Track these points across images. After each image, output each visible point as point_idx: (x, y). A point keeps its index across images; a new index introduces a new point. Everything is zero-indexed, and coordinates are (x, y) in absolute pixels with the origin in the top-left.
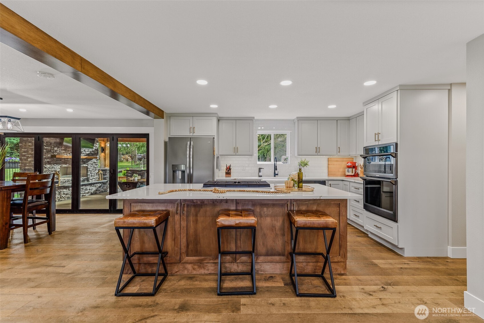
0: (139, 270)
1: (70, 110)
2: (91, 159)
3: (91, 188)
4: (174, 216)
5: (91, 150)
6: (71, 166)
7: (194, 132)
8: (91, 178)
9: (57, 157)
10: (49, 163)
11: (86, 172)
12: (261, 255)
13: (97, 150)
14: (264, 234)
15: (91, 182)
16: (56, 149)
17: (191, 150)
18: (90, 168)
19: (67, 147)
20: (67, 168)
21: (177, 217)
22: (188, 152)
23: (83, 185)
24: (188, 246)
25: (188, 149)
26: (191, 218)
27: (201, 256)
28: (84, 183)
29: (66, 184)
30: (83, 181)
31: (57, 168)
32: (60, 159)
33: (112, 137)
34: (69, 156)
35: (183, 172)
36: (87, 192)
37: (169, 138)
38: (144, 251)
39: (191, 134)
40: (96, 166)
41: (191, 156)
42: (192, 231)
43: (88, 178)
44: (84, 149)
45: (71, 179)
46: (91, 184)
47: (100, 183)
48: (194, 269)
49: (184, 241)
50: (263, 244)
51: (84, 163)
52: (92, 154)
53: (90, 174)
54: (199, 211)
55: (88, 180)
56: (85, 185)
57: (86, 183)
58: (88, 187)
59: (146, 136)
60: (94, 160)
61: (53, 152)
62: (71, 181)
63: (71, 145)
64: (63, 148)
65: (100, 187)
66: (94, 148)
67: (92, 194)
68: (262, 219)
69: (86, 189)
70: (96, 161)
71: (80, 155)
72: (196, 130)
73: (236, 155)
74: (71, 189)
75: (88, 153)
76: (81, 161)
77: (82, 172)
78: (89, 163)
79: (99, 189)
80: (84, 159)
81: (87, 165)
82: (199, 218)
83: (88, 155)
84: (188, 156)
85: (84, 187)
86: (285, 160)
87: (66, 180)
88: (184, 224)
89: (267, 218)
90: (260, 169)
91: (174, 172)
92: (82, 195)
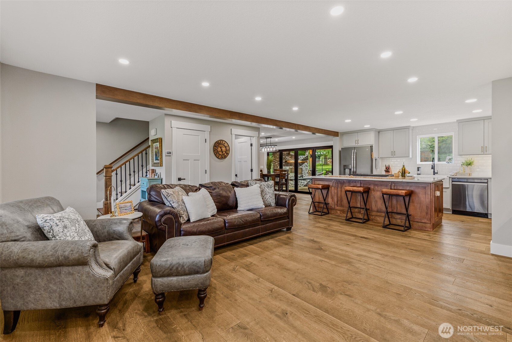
0: (318, 210)
1: (294, 138)
2: (304, 163)
3: (304, 182)
4: (331, 187)
5: (304, 157)
6: (294, 167)
7: (358, 143)
8: (304, 176)
9: (288, 162)
10: (284, 166)
11: (301, 171)
12: (374, 211)
13: (307, 156)
14: (376, 201)
15: (304, 178)
16: (287, 157)
17: (355, 154)
18: (304, 169)
19: (292, 155)
20: (292, 168)
21: (333, 188)
22: (353, 157)
23: (300, 180)
24: (337, 202)
25: (353, 154)
26: (339, 189)
27: (343, 207)
28: (300, 178)
29: (292, 178)
30: (300, 177)
31: (287, 168)
32: (289, 163)
33: (313, 149)
34: (292, 161)
35: (350, 170)
36: (302, 184)
37: (342, 148)
38: (320, 202)
39: (357, 145)
40: (307, 168)
41: (355, 159)
42: (339, 195)
43: (302, 176)
44: (300, 156)
45: (294, 175)
46: (304, 179)
47: (309, 179)
48: (341, 213)
49: (336, 199)
50: (375, 206)
51: (300, 166)
52: (305, 159)
53: (304, 173)
54: (343, 186)
55: (302, 177)
56: (301, 180)
57: (301, 178)
58: (303, 181)
59: (331, 147)
60: (306, 164)
61: (286, 159)
62: (294, 177)
63: (294, 154)
64: (290, 157)
65: (309, 182)
66: (306, 155)
67: (304, 186)
68: (375, 192)
69: (302, 183)
70: (307, 164)
71: (298, 160)
72: (359, 142)
73: (393, 157)
74: (294, 181)
75: (302, 158)
76: (299, 164)
77: (299, 171)
78: (303, 165)
79: (309, 183)
80: (300, 163)
81: (302, 167)
82: (342, 189)
83: (302, 160)
84: (353, 159)
85: (300, 181)
86: (449, 160)
87: (292, 175)
88: (336, 191)
89: (377, 192)
90: (418, 168)
91: (344, 169)
92: (299, 186)
